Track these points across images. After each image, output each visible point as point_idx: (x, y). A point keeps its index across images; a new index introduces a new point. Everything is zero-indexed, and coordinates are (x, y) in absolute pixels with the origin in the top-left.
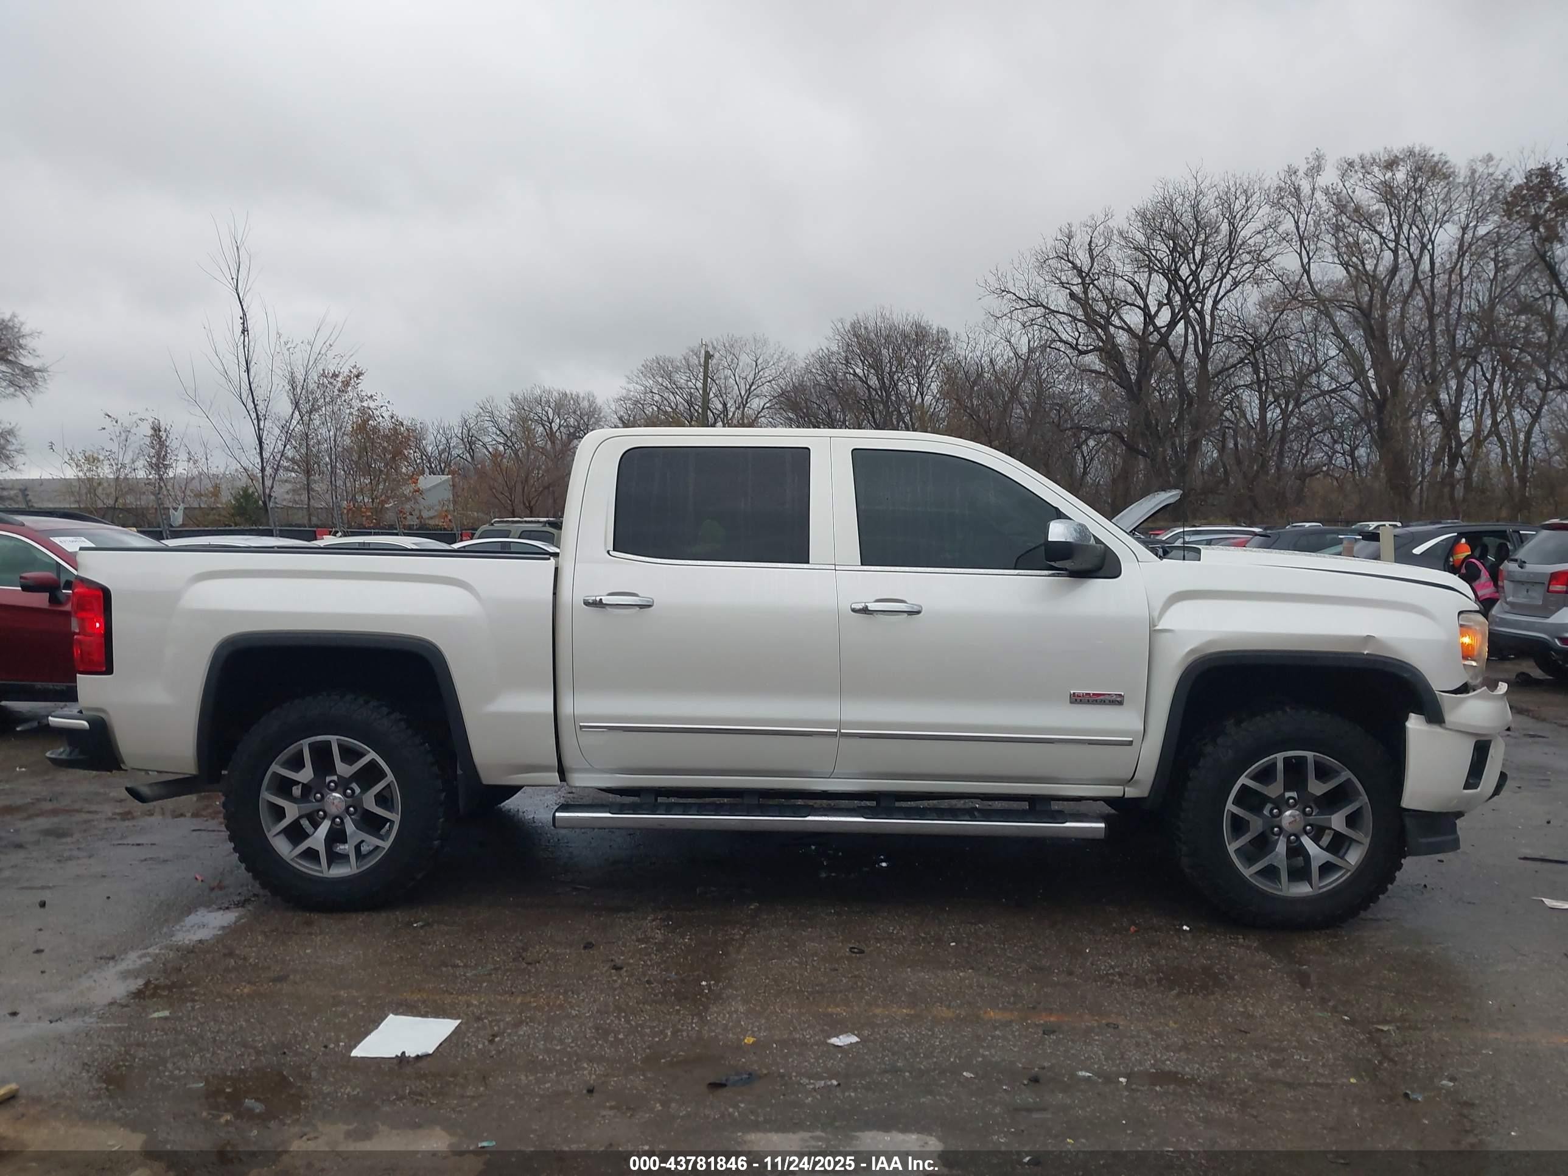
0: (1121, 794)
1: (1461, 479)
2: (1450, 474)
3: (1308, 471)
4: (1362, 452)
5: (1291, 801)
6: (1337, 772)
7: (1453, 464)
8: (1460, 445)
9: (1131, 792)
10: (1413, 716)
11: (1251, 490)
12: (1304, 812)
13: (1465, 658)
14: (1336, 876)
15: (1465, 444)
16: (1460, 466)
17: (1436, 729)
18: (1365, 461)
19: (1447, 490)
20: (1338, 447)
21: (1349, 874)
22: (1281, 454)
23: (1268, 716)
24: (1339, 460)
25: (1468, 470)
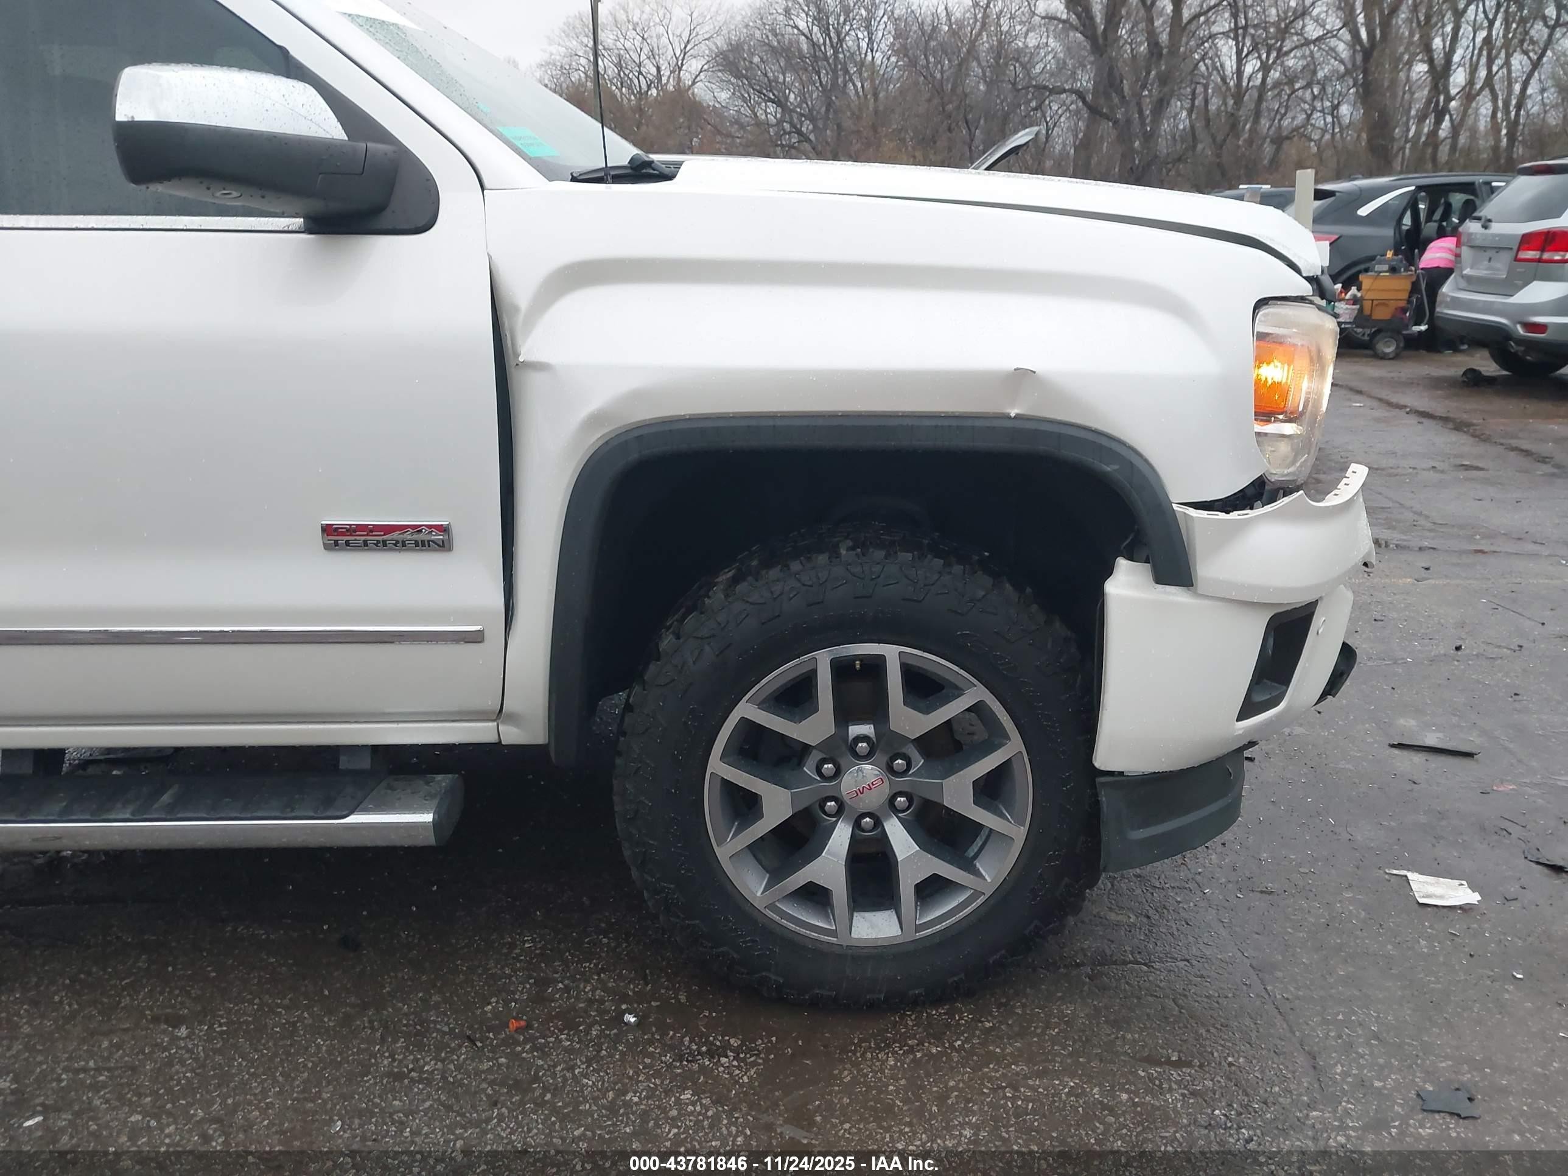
0: (491, 738)
1: (1446, 138)
2: (1434, 133)
3: (1285, 134)
4: (1345, 110)
5: (863, 745)
6: (957, 688)
7: (1439, 121)
8: (1449, 99)
9: (512, 735)
10: (1123, 565)
11: (1219, 156)
12: (890, 770)
13: (1265, 414)
14: (953, 904)
15: (1453, 99)
16: (1446, 124)
17: (1174, 595)
18: (1348, 121)
19: (1429, 150)
20: (1318, 105)
21: (980, 901)
22: (1257, 115)
23: (795, 566)
24: (1318, 119)
25: (1455, 130)
